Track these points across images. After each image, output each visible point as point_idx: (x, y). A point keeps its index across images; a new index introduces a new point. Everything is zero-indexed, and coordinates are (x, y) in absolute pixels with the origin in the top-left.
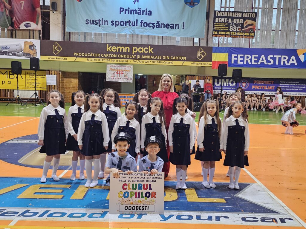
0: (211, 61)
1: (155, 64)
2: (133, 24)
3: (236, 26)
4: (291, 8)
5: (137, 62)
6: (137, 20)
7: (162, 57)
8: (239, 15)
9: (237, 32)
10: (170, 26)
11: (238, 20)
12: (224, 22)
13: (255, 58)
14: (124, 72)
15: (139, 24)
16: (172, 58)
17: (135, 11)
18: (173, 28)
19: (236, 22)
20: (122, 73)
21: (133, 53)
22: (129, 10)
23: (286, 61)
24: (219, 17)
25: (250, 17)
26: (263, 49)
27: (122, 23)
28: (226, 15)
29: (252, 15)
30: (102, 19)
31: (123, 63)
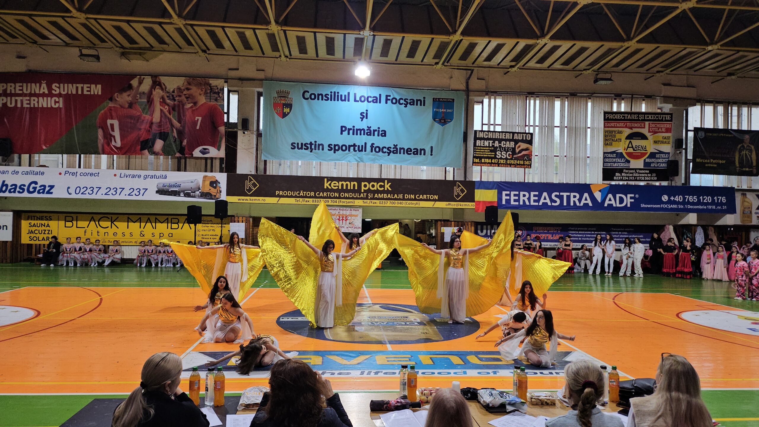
0: (474, 201)
1: (393, 205)
2: (360, 149)
3: (505, 151)
4: (579, 126)
5: (368, 203)
6: (366, 143)
7: (404, 196)
8: (508, 136)
9: (506, 159)
10: (413, 151)
11: (508, 142)
12: (488, 145)
13: (535, 196)
14: (350, 218)
15: (369, 148)
16: (418, 197)
17: (362, 132)
18: (417, 154)
19: (505, 146)
20: (346, 220)
21: (362, 191)
22: (354, 130)
23: (576, 200)
24: (481, 139)
25: (524, 139)
26: (544, 183)
27: (344, 148)
28: (490, 135)
29: (526, 136)
30: (315, 142)
31: (348, 204)
